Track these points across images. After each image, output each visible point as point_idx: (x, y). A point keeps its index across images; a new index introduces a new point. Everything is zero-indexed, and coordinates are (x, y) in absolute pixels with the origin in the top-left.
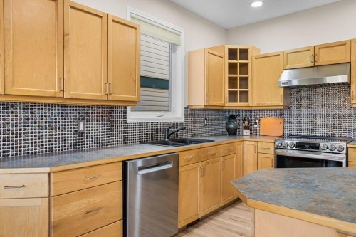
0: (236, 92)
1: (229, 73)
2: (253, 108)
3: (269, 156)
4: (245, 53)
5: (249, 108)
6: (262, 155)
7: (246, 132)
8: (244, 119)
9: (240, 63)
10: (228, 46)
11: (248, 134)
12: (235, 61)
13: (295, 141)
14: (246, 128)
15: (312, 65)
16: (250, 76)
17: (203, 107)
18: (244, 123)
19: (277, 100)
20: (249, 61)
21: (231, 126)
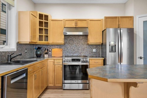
0: (43, 36)
1: (39, 26)
2: (50, 44)
3: (60, 66)
4: (46, 17)
5: (48, 44)
6: (57, 66)
7: (46, 56)
8: (46, 49)
9: (44, 22)
10: (39, 13)
11: (47, 56)
12: (42, 20)
13: (71, 58)
14: (46, 53)
15: (75, 27)
16: (49, 28)
17: (28, 43)
18: (45, 51)
19: (61, 41)
20: (49, 21)
21: (39, 53)
